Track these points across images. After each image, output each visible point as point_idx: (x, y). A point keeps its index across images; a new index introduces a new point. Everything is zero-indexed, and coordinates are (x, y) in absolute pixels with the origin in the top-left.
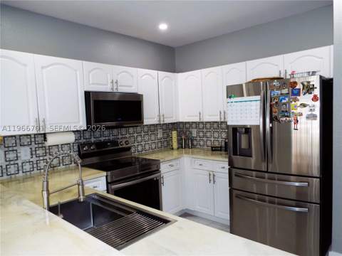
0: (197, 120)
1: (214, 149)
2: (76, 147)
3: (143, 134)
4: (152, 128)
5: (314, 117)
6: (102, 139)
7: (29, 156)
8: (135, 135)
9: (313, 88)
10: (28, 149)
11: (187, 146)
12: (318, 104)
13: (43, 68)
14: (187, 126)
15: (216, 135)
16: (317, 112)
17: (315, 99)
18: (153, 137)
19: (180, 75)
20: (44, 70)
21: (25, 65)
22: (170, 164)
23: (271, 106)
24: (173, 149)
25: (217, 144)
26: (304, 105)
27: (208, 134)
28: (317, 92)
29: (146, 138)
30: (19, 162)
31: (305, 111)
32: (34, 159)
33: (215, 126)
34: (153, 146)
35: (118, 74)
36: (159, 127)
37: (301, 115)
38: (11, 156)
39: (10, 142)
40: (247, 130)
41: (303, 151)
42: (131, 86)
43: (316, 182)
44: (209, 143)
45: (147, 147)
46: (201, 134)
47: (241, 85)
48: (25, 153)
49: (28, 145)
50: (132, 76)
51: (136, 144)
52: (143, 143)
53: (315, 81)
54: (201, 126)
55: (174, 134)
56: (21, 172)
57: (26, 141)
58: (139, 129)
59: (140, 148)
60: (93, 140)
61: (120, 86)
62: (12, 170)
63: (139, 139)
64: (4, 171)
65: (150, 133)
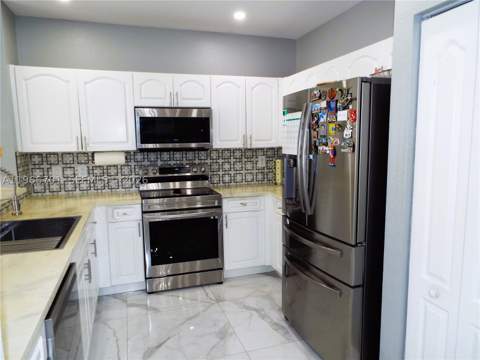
3: (232, 160)
4: (249, 154)
6: (172, 163)
7: (86, 175)
8: (221, 161)
10: (85, 167)
13: (86, 83)
18: (249, 166)
20: (88, 85)
21: (68, 81)
29: (238, 166)
34: (249, 178)
35: (181, 85)
36: (260, 153)
38: (69, 172)
39: (68, 159)
42: (201, 99)
45: (239, 178)
48: (82, 171)
49: (86, 163)
50: (203, 86)
51: (221, 173)
52: (232, 173)
55: (279, 163)
56: (78, 190)
57: (83, 159)
58: (227, 154)
59: (227, 178)
60: (159, 163)
61: (184, 99)
62: (70, 186)
63: (227, 166)
64: (62, 187)
65: (244, 160)
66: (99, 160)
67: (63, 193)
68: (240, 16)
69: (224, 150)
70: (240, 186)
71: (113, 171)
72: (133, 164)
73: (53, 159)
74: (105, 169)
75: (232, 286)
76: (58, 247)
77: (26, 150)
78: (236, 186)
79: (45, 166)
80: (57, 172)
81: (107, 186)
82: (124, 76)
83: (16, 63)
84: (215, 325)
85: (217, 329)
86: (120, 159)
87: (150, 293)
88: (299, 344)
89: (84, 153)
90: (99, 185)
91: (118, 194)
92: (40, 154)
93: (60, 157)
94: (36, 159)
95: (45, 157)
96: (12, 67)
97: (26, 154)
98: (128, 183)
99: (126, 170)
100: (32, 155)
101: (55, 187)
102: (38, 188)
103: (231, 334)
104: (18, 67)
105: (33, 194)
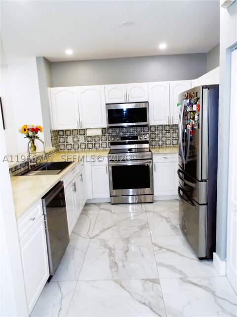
3: (164, 132)
6: (128, 134)
7: (84, 141)
8: (157, 132)
10: (83, 136)
13: (82, 93)
18: (175, 135)
21: (73, 93)
29: (168, 135)
30: (79, 143)
32: (86, 142)
34: (175, 142)
35: (131, 90)
38: (76, 139)
39: (75, 133)
42: (142, 97)
45: (168, 142)
48: (81, 139)
49: (83, 135)
50: (143, 89)
51: (157, 139)
52: (164, 139)
56: (80, 148)
57: (82, 132)
58: (160, 128)
59: (161, 143)
60: (121, 134)
61: (133, 98)
62: (76, 147)
63: (160, 135)
64: (73, 147)
65: (171, 131)
66: (89, 133)
67: (73, 150)
68: (163, 47)
69: (159, 126)
70: (169, 147)
71: (97, 139)
72: (107, 135)
73: (68, 133)
74: (93, 138)
75: (157, 205)
76: (58, 174)
77: (55, 129)
78: (167, 147)
79: (65, 136)
80: (70, 140)
81: (94, 147)
82: (100, 88)
83: (52, 86)
84: (140, 223)
85: (140, 224)
86: (99, 133)
87: (112, 204)
88: (182, 237)
89: (83, 129)
90: (90, 146)
91: (100, 151)
92: (62, 131)
93: (71, 132)
94: (61, 133)
95: (65, 132)
96: (49, 88)
97: (56, 131)
98: (104, 145)
99: (104, 138)
100: (59, 131)
101: (69, 147)
102: (62, 147)
103: (147, 228)
104: (51, 88)
105: (60, 151)
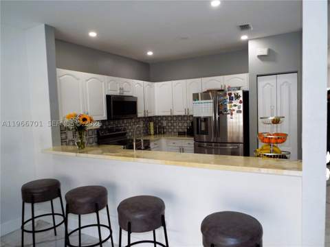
0: (169, 114)
1: (181, 134)
2: (96, 132)
5: (240, 112)
9: (240, 97)
11: (160, 133)
12: (242, 105)
14: (159, 119)
15: (180, 124)
16: (242, 109)
17: (240, 102)
19: (156, 84)
22: (155, 142)
23: (219, 106)
24: (150, 135)
25: (181, 130)
26: (235, 106)
27: (175, 124)
28: (241, 99)
31: (236, 108)
33: (180, 118)
35: (123, 84)
36: (141, 120)
37: (234, 110)
40: (206, 119)
41: (234, 130)
43: (241, 146)
44: (175, 130)
46: (170, 124)
47: (198, 94)
50: (130, 85)
53: (240, 93)
54: (170, 119)
55: (152, 124)
